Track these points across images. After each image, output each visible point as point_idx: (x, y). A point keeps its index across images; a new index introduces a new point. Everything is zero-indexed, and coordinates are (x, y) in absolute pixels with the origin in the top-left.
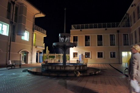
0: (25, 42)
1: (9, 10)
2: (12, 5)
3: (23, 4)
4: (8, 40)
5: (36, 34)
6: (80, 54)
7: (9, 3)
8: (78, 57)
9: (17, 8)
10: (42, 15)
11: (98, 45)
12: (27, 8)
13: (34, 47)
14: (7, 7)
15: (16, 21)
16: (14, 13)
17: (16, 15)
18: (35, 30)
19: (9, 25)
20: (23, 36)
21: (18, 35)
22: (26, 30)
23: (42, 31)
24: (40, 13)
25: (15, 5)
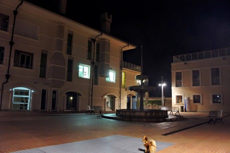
0: (110, 84)
1: (90, 50)
2: (93, 43)
3: (105, 39)
4: (90, 83)
5: (125, 72)
6: (185, 98)
7: (89, 41)
8: (183, 103)
9: (98, 45)
10: (131, 47)
11: (213, 84)
12: (110, 43)
13: (123, 90)
14: (87, 47)
15: (98, 60)
16: (95, 51)
17: (98, 53)
18: (123, 68)
19: (90, 66)
20: (108, 77)
21: (101, 76)
22: (111, 69)
23: (130, 66)
24: (128, 46)
25: (96, 43)
